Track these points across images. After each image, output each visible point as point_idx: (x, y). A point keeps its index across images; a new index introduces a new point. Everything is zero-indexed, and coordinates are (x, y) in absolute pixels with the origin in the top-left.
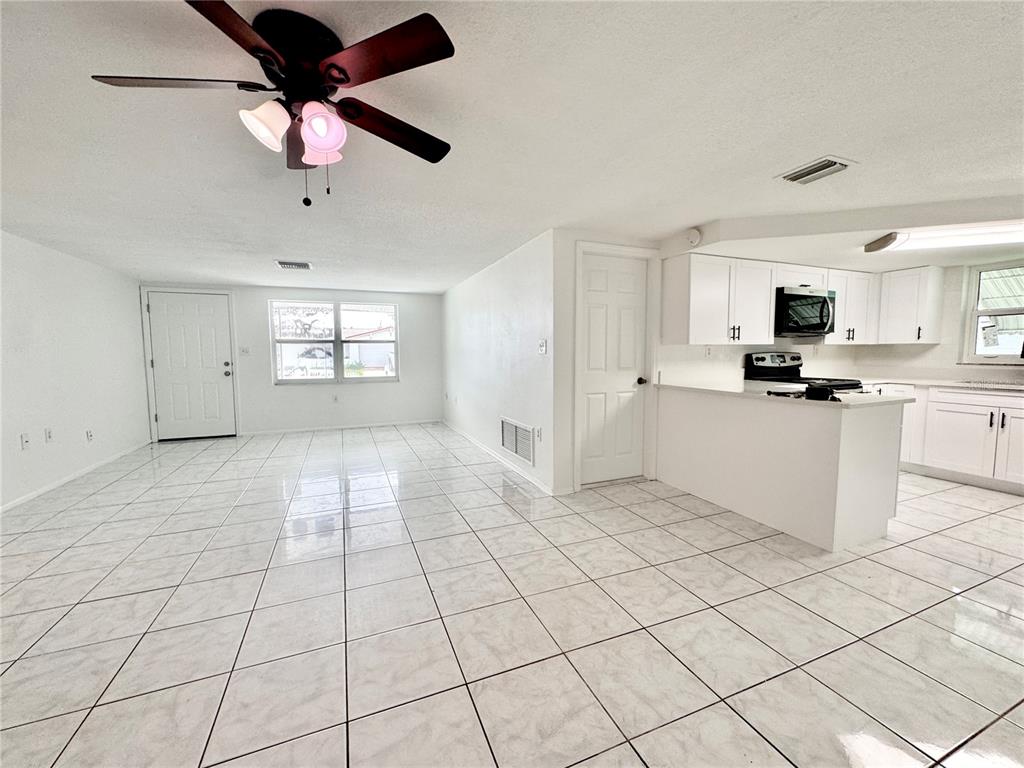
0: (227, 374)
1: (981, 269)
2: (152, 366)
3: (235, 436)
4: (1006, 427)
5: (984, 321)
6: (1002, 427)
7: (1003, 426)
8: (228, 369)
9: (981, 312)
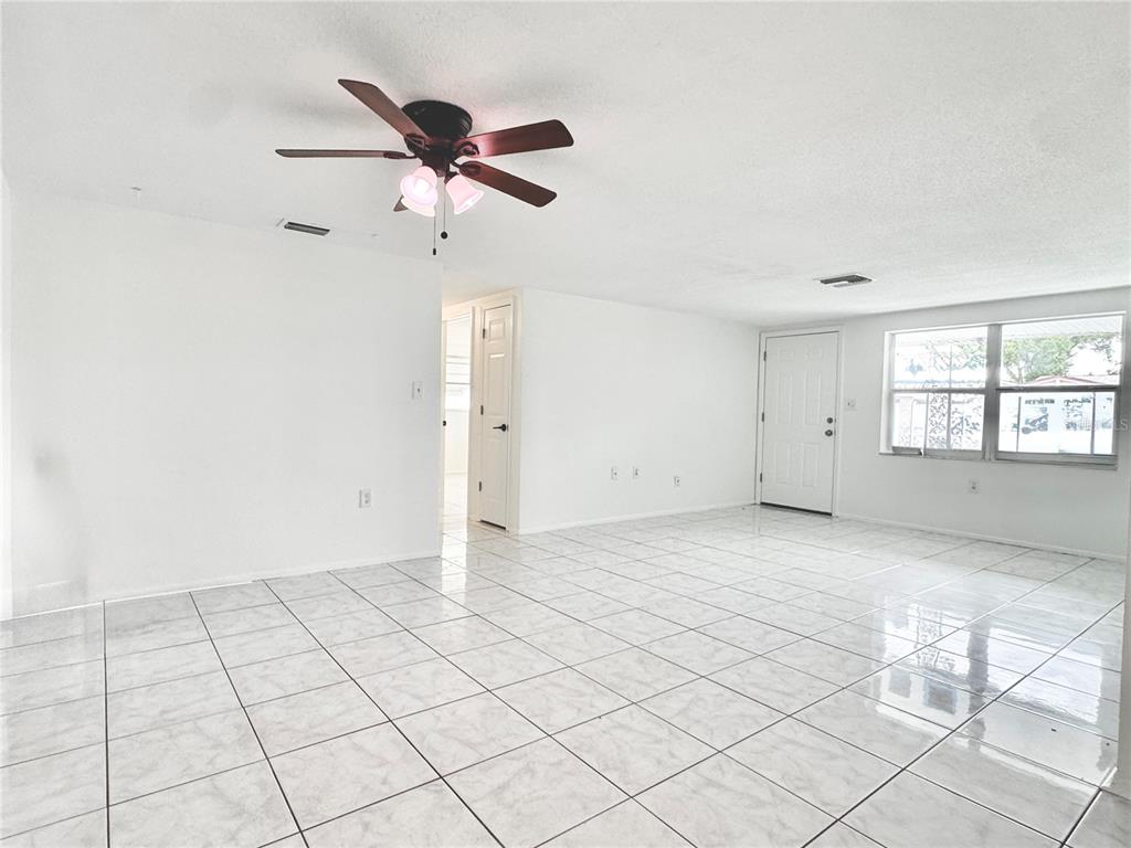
0: (829, 433)
2: (763, 419)
3: (830, 514)
8: (831, 427)
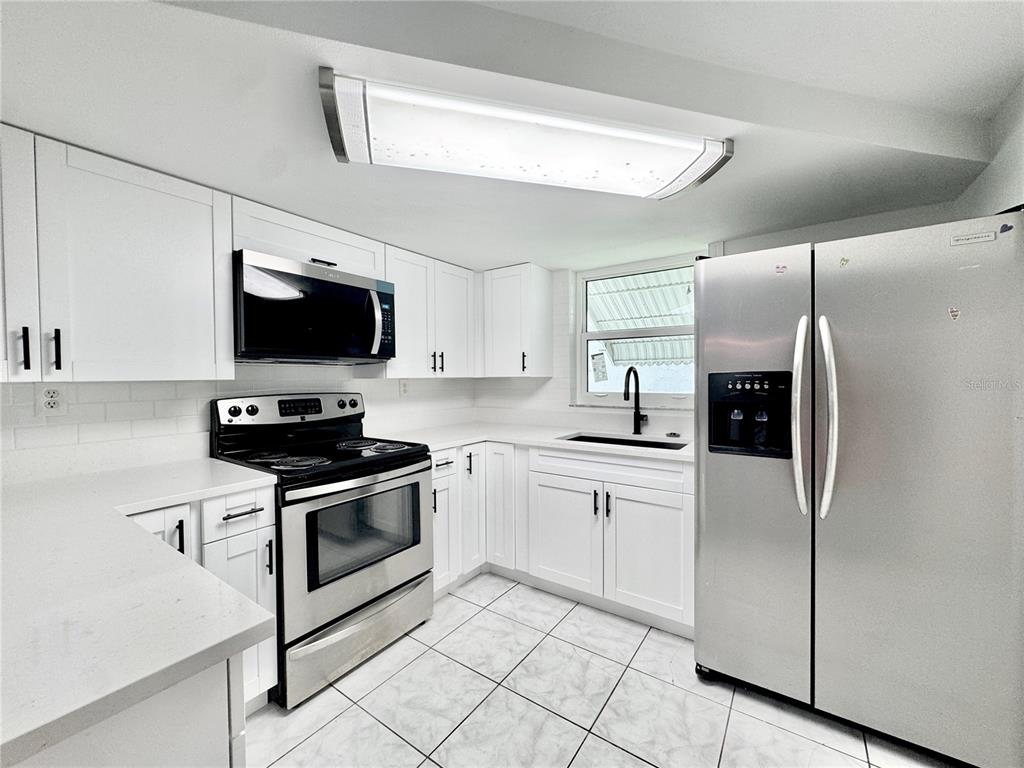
1: (588, 276)
4: (612, 514)
5: (595, 347)
6: (607, 516)
7: (608, 511)
9: (592, 334)
